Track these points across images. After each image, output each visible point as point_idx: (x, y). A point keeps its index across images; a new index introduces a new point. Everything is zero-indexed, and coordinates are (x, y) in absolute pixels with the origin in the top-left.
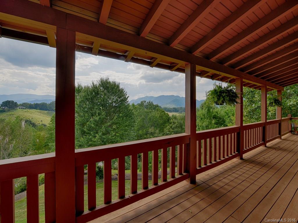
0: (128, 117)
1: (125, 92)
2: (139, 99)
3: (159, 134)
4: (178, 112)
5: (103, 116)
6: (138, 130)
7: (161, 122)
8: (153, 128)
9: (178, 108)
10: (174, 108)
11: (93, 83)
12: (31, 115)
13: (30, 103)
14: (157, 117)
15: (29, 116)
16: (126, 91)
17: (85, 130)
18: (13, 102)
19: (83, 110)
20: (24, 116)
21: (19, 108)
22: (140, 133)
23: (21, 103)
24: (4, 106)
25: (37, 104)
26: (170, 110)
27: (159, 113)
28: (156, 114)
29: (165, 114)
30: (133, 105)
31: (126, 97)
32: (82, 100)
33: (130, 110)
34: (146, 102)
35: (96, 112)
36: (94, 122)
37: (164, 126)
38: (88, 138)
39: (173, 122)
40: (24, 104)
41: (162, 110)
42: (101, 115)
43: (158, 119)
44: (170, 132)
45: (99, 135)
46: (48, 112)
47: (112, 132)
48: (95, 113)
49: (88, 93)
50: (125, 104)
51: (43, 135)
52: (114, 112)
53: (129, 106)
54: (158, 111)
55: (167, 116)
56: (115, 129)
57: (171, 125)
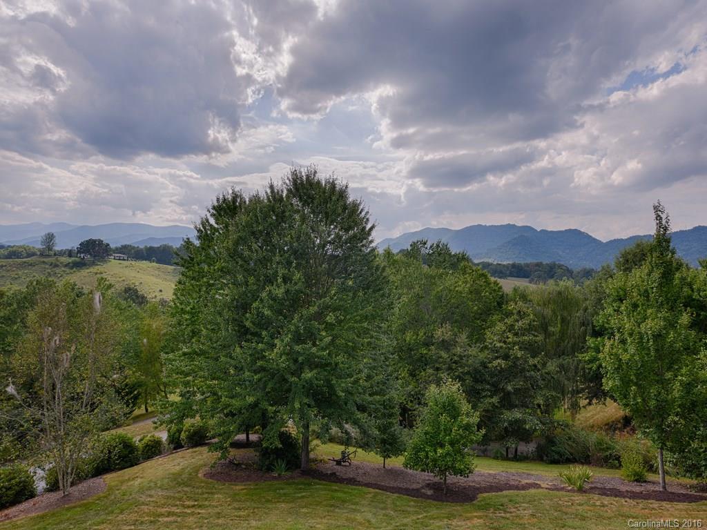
0: (370, 290)
1: (363, 214)
2: (405, 236)
3: (468, 348)
4: (528, 277)
5: (296, 284)
6: (403, 330)
7: (475, 308)
8: (448, 326)
9: (527, 265)
10: (514, 266)
11: (272, 187)
12: (139, 275)
13: (136, 246)
14: (461, 293)
15: (135, 277)
16: (366, 210)
17: (248, 324)
18: (101, 242)
19: (241, 266)
20: (124, 278)
21: (113, 257)
22: (408, 339)
23: (119, 245)
24: (83, 253)
25: (151, 248)
26: (501, 271)
27: (469, 279)
28: (458, 283)
29: (490, 284)
30: (388, 254)
31: (367, 229)
32: (241, 238)
33: (377, 269)
34: (428, 245)
35: (277, 271)
36: (271, 302)
37: (484, 321)
38: (255, 348)
39: (519, 312)
40: (125, 247)
41: (480, 272)
42: (291, 282)
43: (465, 300)
44: (505, 342)
45: (283, 341)
46: (175, 269)
47: (324, 334)
48: (276, 274)
49: (256, 216)
50: (363, 249)
51: (156, 328)
52: (329, 273)
53: (375, 257)
54: (464, 273)
55: (495, 290)
56: (331, 324)
57: (509, 321)
